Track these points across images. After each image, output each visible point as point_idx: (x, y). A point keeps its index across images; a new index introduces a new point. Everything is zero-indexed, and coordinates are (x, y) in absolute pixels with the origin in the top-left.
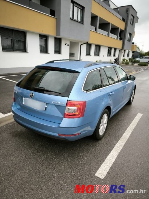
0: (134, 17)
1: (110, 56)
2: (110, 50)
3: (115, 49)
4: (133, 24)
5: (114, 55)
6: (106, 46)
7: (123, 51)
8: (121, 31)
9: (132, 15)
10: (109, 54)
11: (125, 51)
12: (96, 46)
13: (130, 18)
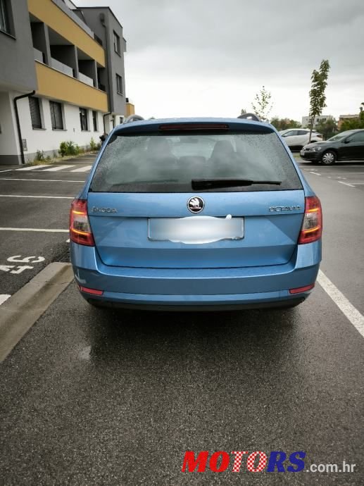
0: (118, 37)
1: (87, 129)
2: (83, 114)
3: (95, 113)
4: (119, 53)
5: (96, 129)
6: (75, 106)
7: (111, 118)
8: (100, 69)
9: (115, 33)
10: (84, 127)
11: (114, 117)
12: (52, 102)
13: (113, 39)
